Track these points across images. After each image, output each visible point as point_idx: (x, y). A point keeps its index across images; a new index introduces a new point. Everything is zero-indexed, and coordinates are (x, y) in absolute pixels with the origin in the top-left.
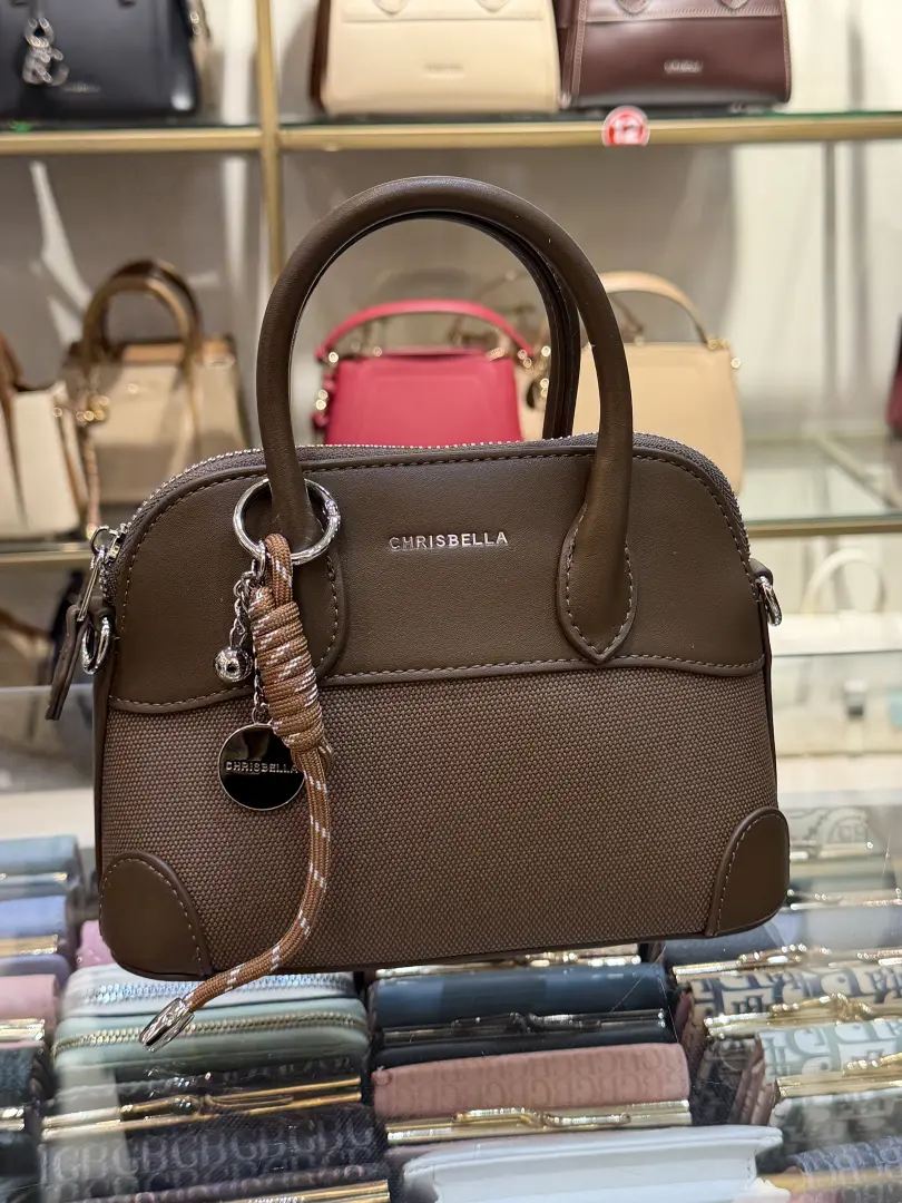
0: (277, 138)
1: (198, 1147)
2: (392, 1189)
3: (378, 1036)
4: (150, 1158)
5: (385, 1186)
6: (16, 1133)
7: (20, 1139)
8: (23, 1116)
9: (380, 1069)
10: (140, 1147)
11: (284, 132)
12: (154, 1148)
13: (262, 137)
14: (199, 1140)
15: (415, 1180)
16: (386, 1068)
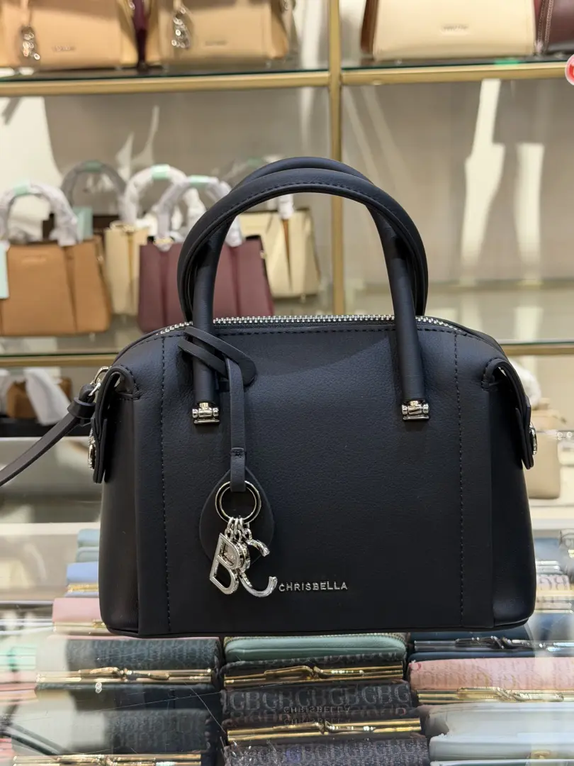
0: (341, 77)
1: (310, 697)
2: (422, 724)
3: (411, 645)
4: (283, 701)
5: (419, 722)
6: (207, 683)
7: (209, 687)
8: (211, 675)
9: (413, 662)
10: (278, 694)
11: (344, 74)
12: (286, 695)
13: (330, 77)
14: (311, 692)
15: (435, 719)
16: (417, 661)
